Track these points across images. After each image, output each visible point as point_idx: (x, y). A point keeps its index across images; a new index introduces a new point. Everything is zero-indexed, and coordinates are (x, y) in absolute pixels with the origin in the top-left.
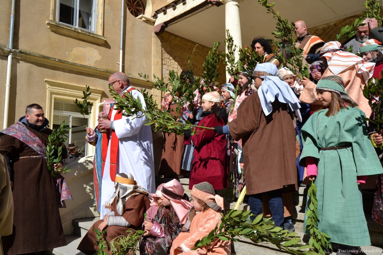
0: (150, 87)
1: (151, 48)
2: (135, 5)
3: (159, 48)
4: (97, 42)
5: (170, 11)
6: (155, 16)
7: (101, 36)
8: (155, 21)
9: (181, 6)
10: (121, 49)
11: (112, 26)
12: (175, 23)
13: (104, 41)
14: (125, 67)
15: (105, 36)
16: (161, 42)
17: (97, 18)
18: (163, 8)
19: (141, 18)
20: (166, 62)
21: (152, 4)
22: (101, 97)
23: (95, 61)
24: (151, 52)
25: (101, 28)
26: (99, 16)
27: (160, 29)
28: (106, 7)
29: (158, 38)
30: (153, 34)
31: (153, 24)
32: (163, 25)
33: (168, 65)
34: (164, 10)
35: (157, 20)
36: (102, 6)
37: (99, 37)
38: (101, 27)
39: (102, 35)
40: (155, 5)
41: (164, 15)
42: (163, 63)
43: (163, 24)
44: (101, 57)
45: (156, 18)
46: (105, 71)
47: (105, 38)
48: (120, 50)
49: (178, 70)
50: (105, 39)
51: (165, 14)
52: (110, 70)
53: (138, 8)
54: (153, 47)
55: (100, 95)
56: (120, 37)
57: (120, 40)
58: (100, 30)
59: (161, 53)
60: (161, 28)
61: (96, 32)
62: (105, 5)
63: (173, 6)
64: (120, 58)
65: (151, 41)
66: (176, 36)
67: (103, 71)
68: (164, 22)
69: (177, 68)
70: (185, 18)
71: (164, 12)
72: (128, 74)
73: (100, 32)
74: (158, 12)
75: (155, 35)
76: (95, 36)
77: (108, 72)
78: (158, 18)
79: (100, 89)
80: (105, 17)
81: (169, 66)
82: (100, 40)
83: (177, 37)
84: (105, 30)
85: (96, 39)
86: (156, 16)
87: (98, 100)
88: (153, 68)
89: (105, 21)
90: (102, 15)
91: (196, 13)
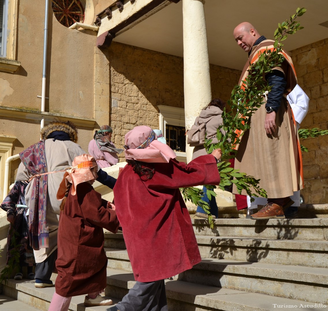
0: (91, 128)
1: (92, 70)
2: (69, 9)
3: (105, 70)
4: (7, 70)
5: (115, 13)
6: (98, 23)
7: (12, 61)
8: (98, 29)
9: (129, 5)
10: (44, 76)
11: (29, 44)
12: (126, 30)
13: (17, 67)
14: (50, 101)
15: (18, 60)
16: (109, 59)
17: (8, 36)
18: (106, 9)
19: (76, 28)
20: (117, 89)
21: (94, 4)
22: (12, 148)
23: (4, 96)
24: (91, 76)
25: (13, 50)
26: (10, 32)
27: (104, 40)
28: (20, 19)
29: (104, 53)
30: (96, 49)
31: (96, 33)
32: (107, 35)
33: (121, 92)
34: (107, 13)
35: (100, 28)
36: (15, 18)
37: (9, 63)
38: (13, 48)
39: (15, 58)
40: (97, 5)
41: (109, 20)
42: (112, 90)
43: (107, 33)
44: (13, 91)
45: (99, 24)
46: (17, 110)
47: (18, 62)
48: (42, 77)
49: (138, 99)
50: (19, 65)
51: (110, 18)
52: (27, 108)
53: (74, 12)
54: (95, 68)
55: (12, 145)
56: (43, 59)
57: (43, 63)
58: (12, 52)
59: (109, 76)
60: (106, 39)
61: (6, 55)
62: (20, 15)
63: (119, 6)
64: (42, 89)
65: (93, 59)
66: (135, 48)
67: (15, 110)
68: (109, 30)
69: (136, 95)
70: (138, 23)
71: (108, 16)
72: (55, 111)
73: (12, 55)
74: (101, 16)
75: (98, 50)
76: (4, 62)
77: (22, 112)
78: (102, 25)
79: (11, 137)
80: (19, 33)
81: (122, 94)
82: (10, 66)
83: (135, 50)
84: (19, 51)
85: (5, 65)
86: (99, 21)
87: (8, 152)
88: (95, 100)
89: (19, 38)
90: (14, 30)
91: (152, 14)
